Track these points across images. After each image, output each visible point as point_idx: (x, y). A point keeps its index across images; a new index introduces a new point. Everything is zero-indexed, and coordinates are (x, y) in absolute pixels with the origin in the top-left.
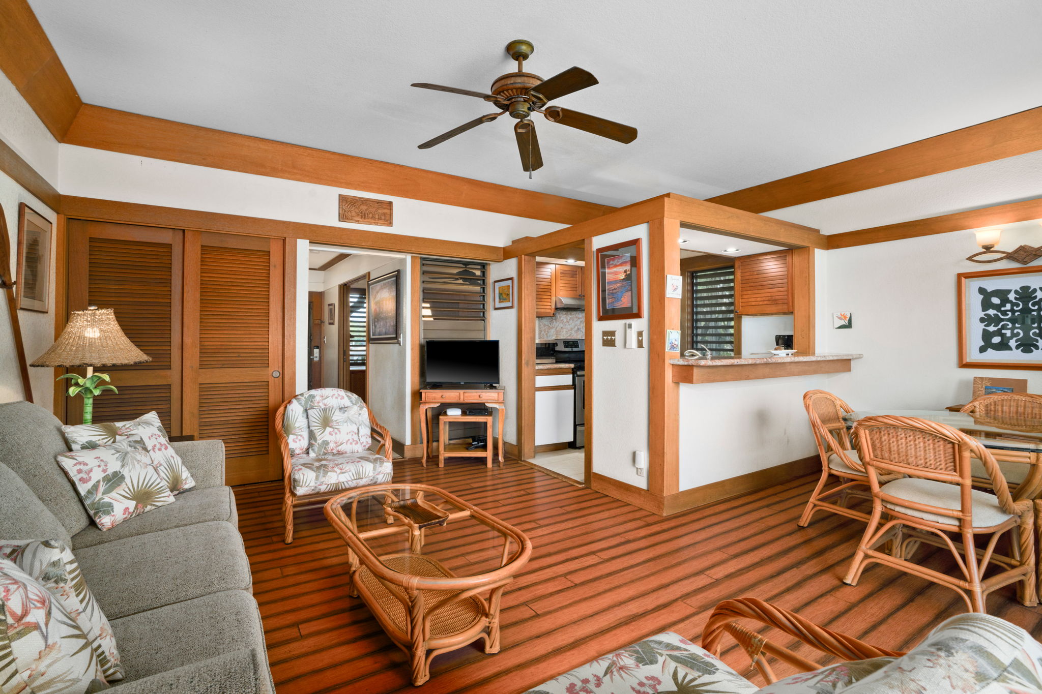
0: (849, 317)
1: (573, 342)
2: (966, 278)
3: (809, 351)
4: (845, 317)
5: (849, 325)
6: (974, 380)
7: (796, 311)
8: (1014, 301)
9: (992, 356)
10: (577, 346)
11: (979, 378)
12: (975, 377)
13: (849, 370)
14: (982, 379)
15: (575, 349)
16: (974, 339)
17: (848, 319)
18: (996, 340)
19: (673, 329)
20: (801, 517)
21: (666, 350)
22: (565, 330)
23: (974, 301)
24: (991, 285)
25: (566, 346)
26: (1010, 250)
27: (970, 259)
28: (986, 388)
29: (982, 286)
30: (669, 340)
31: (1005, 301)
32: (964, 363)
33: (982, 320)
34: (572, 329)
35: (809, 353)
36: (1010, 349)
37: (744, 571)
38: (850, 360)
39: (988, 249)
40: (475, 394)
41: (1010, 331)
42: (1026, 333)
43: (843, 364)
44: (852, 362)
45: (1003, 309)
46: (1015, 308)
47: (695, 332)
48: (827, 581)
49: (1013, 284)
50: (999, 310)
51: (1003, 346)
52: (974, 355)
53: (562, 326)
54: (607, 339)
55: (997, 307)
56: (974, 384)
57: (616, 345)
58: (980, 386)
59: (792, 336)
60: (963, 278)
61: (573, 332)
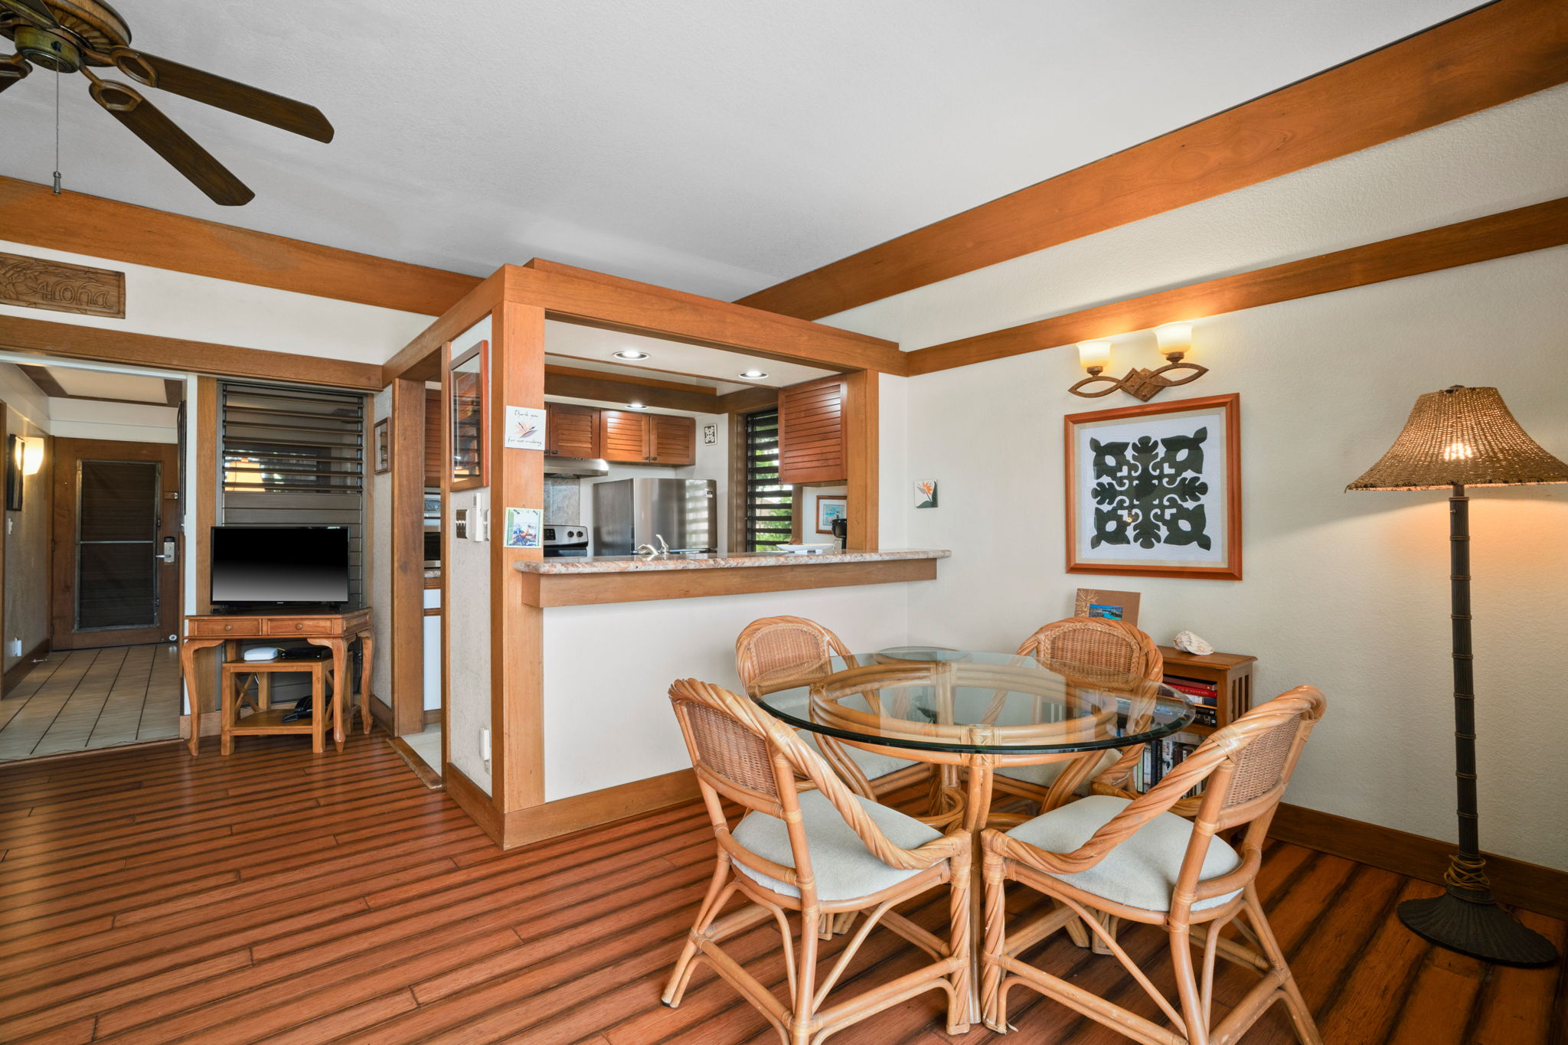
0: (933, 488)
2: (1075, 422)
3: (870, 545)
4: (929, 489)
5: (933, 503)
6: (1078, 595)
7: (849, 478)
8: (1132, 462)
9: (1110, 554)
11: (1084, 590)
12: (1079, 590)
13: (933, 576)
14: (1086, 591)
16: (1087, 528)
17: (932, 492)
18: (1111, 526)
19: (522, 506)
21: (505, 545)
23: (1085, 459)
24: (1109, 433)
26: (1121, 378)
27: (1074, 390)
28: (1092, 607)
29: (1095, 437)
30: (511, 525)
31: (1121, 461)
32: (1072, 564)
33: (1095, 493)
35: (866, 549)
36: (1126, 541)
38: (935, 559)
39: (1095, 373)
40: (290, 622)
41: (1127, 511)
42: (1146, 515)
43: (922, 568)
44: (938, 562)
45: (1119, 474)
46: (1133, 474)
49: (1128, 432)
50: (1114, 477)
51: (1118, 537)
52: (1086, 554)
54: (460, 524)
55: (1112, 472)
56: (1077, 600)
57: (467, 534)
58: (1084, 604)
59: (847, 519)
60: (1071, 424)
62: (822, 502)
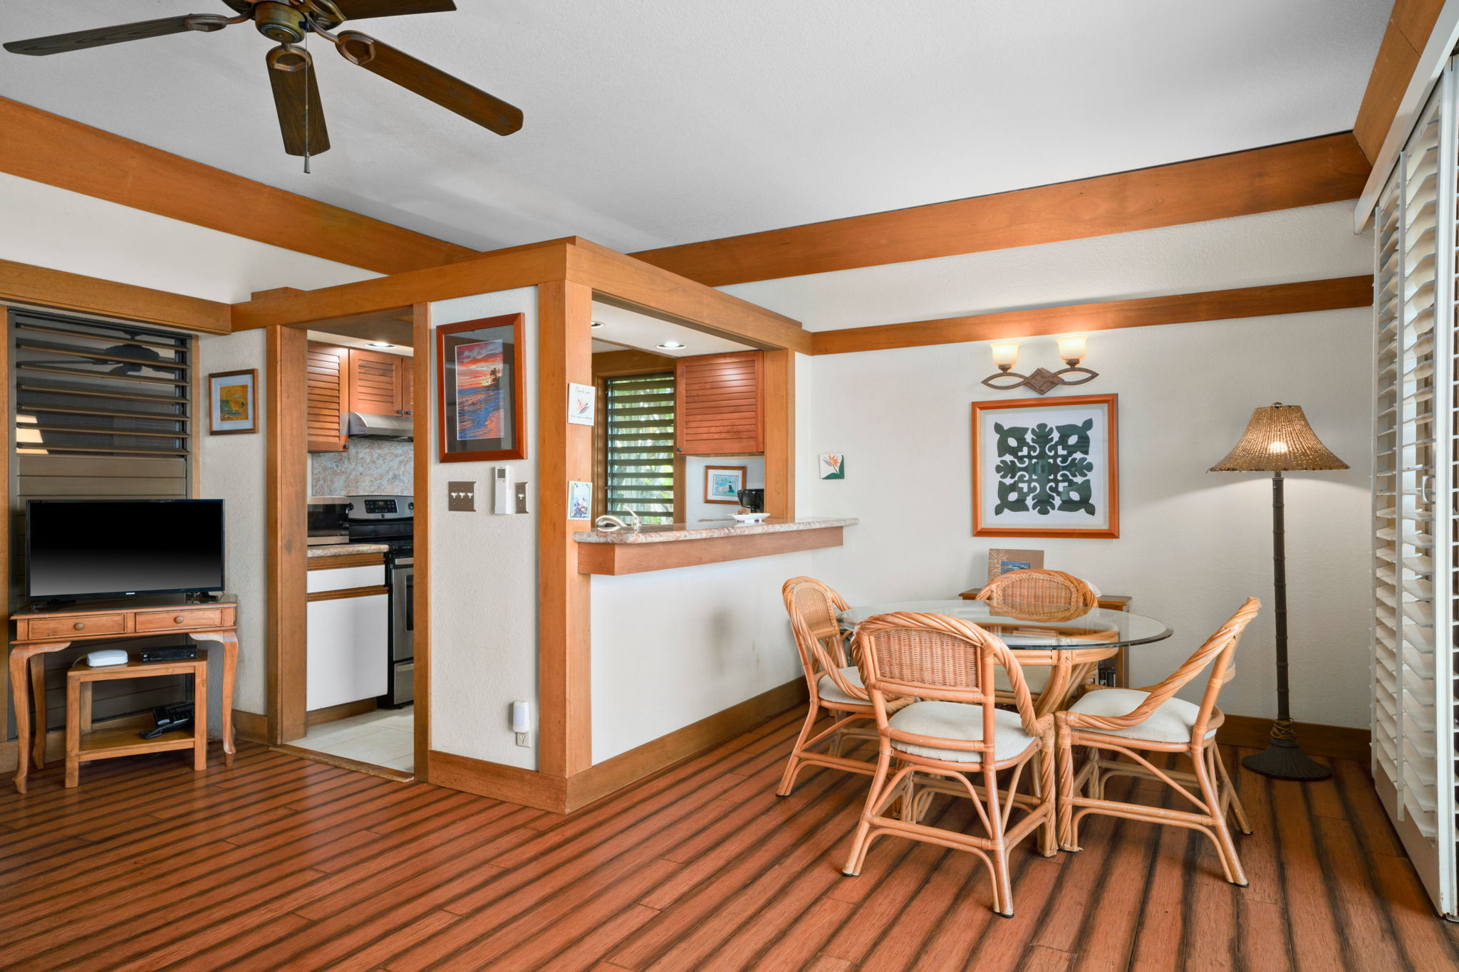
0: (840, 461)
1: (385, 501)
2: (981, 408)
3: (787, 515)
4: (836, 462)
5: (839, 475)
6: (990, 554)
7: (768, 452)
8: (1031, 444)
9: (1010, 519)
10: (393, 510)
11: (995, 550)
12: (991, 549)
13: (839, 542)
14: (998, 550)
15: (388, 516)
16: (990, 498)
17: (839, 465)
18: (1013, 497)
19: (579, 480)
20: (781, 779)
21: (569, 517)
22: (368, 478)
23: (990, 440)
24: (1010, 419)
25: (370, 510)
26: (1027, 375)
27: (985, 382)
28: (1003, 564)
29: (998, 422)
30: (572, 499)
31: (1022, 442)
32: (979, 529)
33: (998, 469)
34: (382, 476)
35: (784, 519)
36: (1026, 509)
37: (703, 886)
38: (842, 527)
39: (1004, 370)
41: (1026, 484)
42: (1043, 487)
43: (832, 535)
44: (845, 530)
45: (1020, 454)
46: (1032, 454)
47: (609, 483)
48: (822, 876)
49: (1028, 420)
50: (1016, 456)
51: (1019, 506)
52: (990, 520)
53: (361, 469)
54: (458, 497)
55: (1014, 452)
56: (990, 558)
57: (476, 507)
58: (996, 561)
59: (762, 490)
60: (978, 410)
61: (385, 482)
62: (711, 472)
